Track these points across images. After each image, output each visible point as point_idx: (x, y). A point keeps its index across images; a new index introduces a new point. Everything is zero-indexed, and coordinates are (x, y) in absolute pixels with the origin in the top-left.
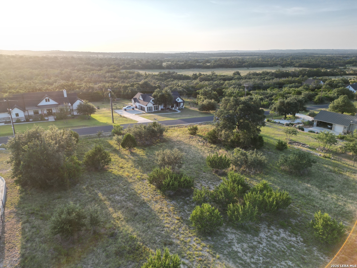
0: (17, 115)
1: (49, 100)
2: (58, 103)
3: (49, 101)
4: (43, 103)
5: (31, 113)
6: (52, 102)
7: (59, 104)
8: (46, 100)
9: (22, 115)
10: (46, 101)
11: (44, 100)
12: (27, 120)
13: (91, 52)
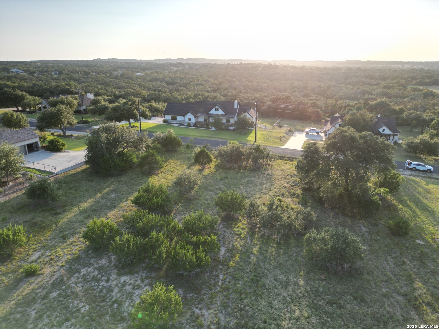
0: (190, 119)
1: (218, 108)
2: (224, 113)
3: (218, 110)
4: (213, 111)
5: (202, 119)
6: (220, 112)
7: (226, 115)
8: (216, 108)
9: (193, 120)
10: (216, 110)
11: (214, 109)
12: (195, 125)
13: (397, 62)
